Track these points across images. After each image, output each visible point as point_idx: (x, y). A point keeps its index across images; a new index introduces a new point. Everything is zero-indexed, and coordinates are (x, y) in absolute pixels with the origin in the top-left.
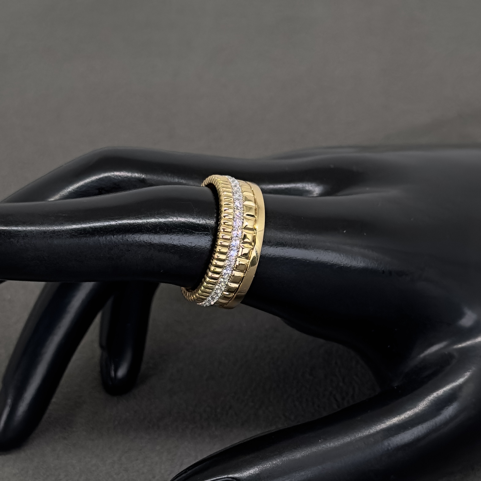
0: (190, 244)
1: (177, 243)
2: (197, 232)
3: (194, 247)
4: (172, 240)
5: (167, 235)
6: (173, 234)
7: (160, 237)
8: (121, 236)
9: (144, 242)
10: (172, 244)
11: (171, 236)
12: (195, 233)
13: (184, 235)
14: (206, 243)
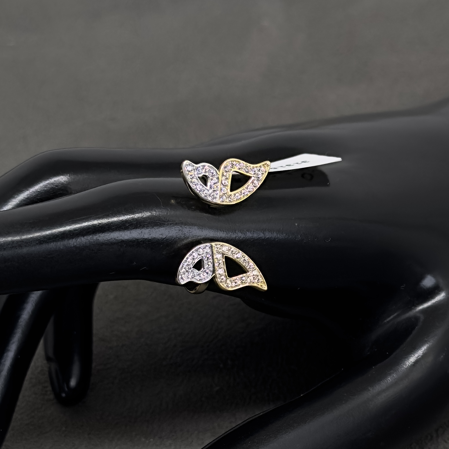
0: (161, 236)
1: (149, 236)
2: (167, 223)
3: (165, 238)
4: (143, 234)
5: (137, 230)
6: (142, 228)
7: (131, 232)
8: (91, 236)
9: (115, 239)
10: (143, 237)
11: (142, 230)
12: (165, 224)
13: (154, 227)
14: (177, 233)
